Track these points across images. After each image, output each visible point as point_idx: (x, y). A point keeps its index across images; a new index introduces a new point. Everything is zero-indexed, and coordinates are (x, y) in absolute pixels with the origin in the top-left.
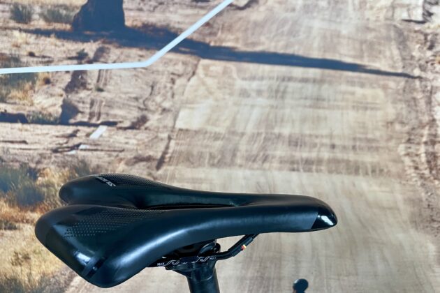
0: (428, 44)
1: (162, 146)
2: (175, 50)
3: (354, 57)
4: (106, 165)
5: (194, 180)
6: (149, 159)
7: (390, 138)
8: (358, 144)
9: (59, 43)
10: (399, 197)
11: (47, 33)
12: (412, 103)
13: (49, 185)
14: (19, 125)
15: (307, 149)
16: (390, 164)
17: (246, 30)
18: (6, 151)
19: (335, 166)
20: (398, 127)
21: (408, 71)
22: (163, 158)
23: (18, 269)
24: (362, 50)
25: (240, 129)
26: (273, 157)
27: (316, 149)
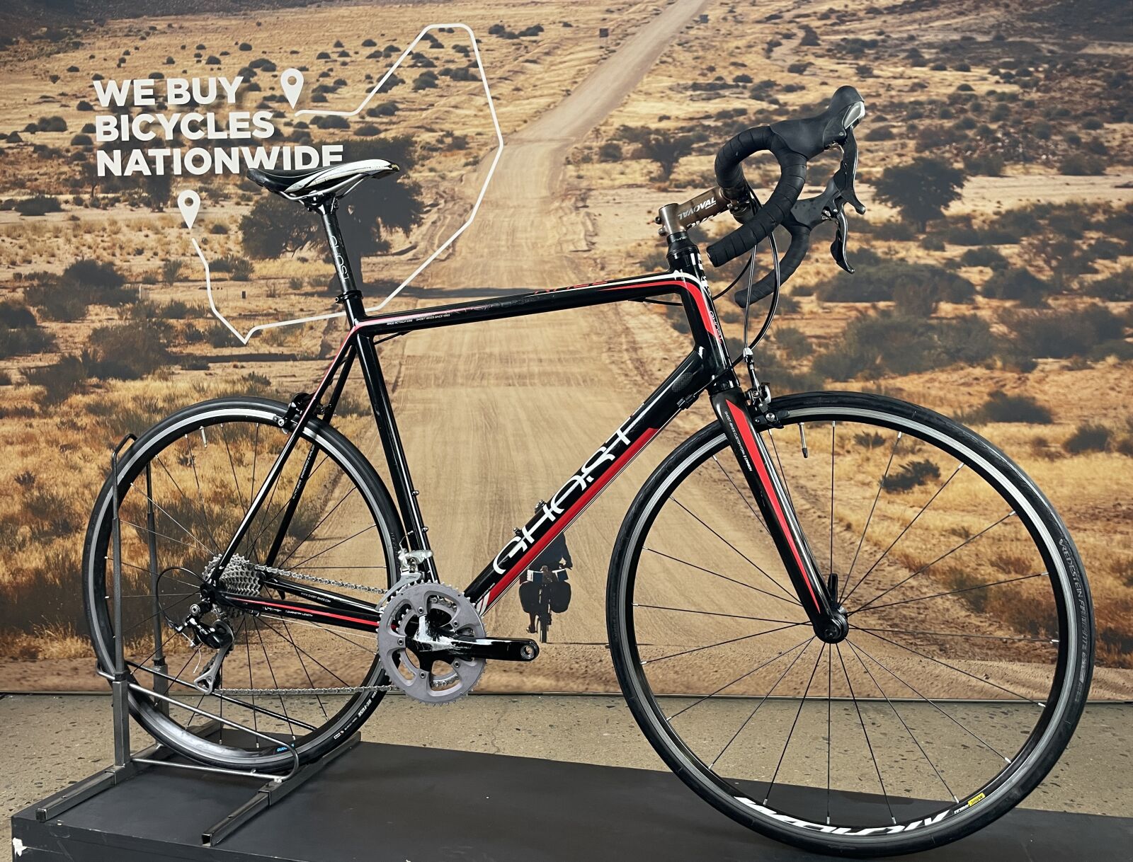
0: (599, 266)
1: (395, 373)
2: (398, 295)
3: (539, 284)
4: (353, 391)
5: (424, 401)
7: (591, 349)
8: (562, 356)
9: (320, 300)
10: (619, 406)
11: (312, 295)
12: (602, 316)
14: (291, 363)
15: (518, 365)
16: (599, 373)
17: (449, 275)
18: (281, 384)
19: (546, 378)
20: (595, 338)
22: (396, 382)
23: (283, 493)
24: (543, 278)
25: (457, 353)
26: (490, 374)
27: (525, 365)
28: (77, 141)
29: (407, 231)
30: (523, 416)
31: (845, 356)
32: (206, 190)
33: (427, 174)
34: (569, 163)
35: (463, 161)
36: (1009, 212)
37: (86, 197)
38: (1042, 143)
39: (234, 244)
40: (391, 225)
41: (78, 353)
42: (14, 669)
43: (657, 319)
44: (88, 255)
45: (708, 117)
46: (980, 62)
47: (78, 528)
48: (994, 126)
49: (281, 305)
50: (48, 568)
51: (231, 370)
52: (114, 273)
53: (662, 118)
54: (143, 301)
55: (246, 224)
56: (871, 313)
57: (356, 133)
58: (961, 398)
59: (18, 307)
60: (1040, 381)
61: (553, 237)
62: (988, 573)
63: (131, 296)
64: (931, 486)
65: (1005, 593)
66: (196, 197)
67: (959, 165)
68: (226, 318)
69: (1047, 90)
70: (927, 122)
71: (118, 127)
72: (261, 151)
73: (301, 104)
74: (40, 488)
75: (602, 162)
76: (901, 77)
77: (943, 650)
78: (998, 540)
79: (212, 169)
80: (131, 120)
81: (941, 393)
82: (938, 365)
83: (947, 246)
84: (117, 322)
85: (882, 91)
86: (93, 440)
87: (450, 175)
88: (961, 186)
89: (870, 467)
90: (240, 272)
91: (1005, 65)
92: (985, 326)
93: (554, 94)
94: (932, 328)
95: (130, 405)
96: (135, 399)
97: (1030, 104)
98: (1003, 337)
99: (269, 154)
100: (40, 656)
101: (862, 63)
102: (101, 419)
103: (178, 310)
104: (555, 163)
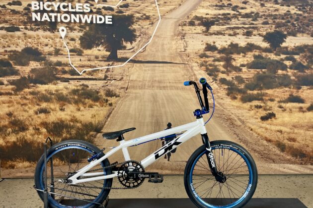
0: (187, 56)
1: (127, 85)
2: (128, 62)
4: (114, 90)
5: (135, 93)
6: (124, 88)
8: (176, 81)
9: (104, 62)
12: (188, 70)
13: (101, 95)
14: (95, 81)
15: (163, 84)
17: (144, 57)
19: (171, 88)
20: (185, 77)
21: (184, 62)
22: (127, 87)
23: (92, 119)
24: (171, 59)
25: (145, 79)
26: (155, 86)
27: (165, 83)
28: (25, 9)
29: (131, 43)
30: (164, 98)
31: (253, 84)
32: (68, 27)
33: (138, 26)
34: (180, 25)
35: (149, 23)
36: (298, 47)
37: (29, 27)
38: (307, 28)
39: (77, 44)
40: (126, 41)
41: (26, 76)
42: (7, 171)
43: (203, 72)
44: (30, 45)
45: (220, 15)
46: (293, 4)
47: (27, 129)
48: (295, 23)
49: (92, 63)
50: (18, 141)
51: (76, 82)
52: (38, 52)
53: (207, 14)
54: (47, 61)
55: (81, 38)
56: (261, 72)
57: (116, 12)
58: (283, 96)
59: (6, 61)
60: (302, 92)
61: (174, 47)
62: (286, 142)
63: (44, 59)
64: (273, 119)
65: (290, 147)
66: (65, 29)
67: (285, 33)
68: (75, 67)
69: (309, 13)
70: (278, 20)
71: (39, 5)
72: (86, 16)
73: (99, 2)
74: (15, 117)
75: (189, 26)
76: (272, 7)
77: (274, 161)
78: (289, 133)
79: (70, 21)
80: (43, 4)
81: (277, 95)
82: (277, 87)
83: (281, 55)
84: (39, 67)
85: (267, 11)
86: (32, 102)
87: (145, 27)
88: (286, 39)
89: (258, 114)
90: (79, 53)
91: (300, 6)
92: (289, 77)
93: (176, 5)
94: (276, 77)
95: (44, 92)
96: (46, 90)
97: (305, 17)
98: (294, 80)
99: (89, 17)
100: (15, 167)
101: (262, 2)
102: (35, 96)
103: (59, 64)
104: (176, 25)
